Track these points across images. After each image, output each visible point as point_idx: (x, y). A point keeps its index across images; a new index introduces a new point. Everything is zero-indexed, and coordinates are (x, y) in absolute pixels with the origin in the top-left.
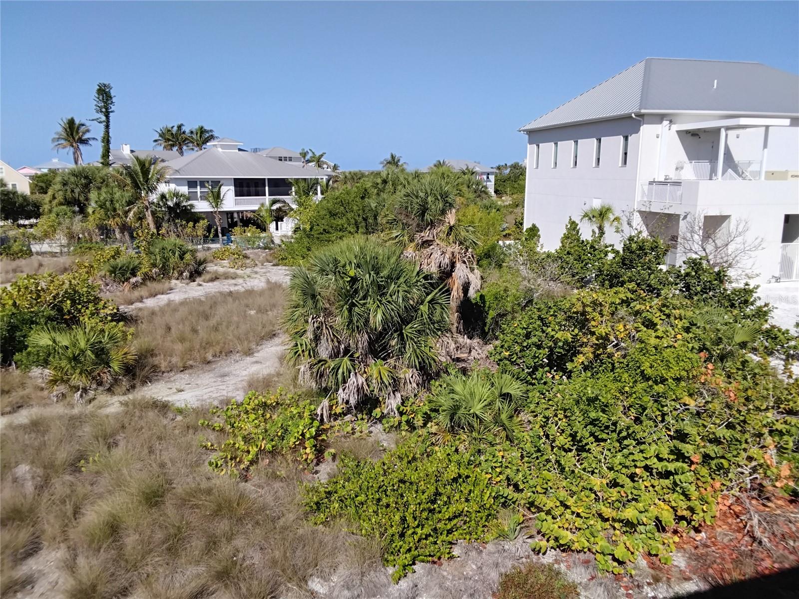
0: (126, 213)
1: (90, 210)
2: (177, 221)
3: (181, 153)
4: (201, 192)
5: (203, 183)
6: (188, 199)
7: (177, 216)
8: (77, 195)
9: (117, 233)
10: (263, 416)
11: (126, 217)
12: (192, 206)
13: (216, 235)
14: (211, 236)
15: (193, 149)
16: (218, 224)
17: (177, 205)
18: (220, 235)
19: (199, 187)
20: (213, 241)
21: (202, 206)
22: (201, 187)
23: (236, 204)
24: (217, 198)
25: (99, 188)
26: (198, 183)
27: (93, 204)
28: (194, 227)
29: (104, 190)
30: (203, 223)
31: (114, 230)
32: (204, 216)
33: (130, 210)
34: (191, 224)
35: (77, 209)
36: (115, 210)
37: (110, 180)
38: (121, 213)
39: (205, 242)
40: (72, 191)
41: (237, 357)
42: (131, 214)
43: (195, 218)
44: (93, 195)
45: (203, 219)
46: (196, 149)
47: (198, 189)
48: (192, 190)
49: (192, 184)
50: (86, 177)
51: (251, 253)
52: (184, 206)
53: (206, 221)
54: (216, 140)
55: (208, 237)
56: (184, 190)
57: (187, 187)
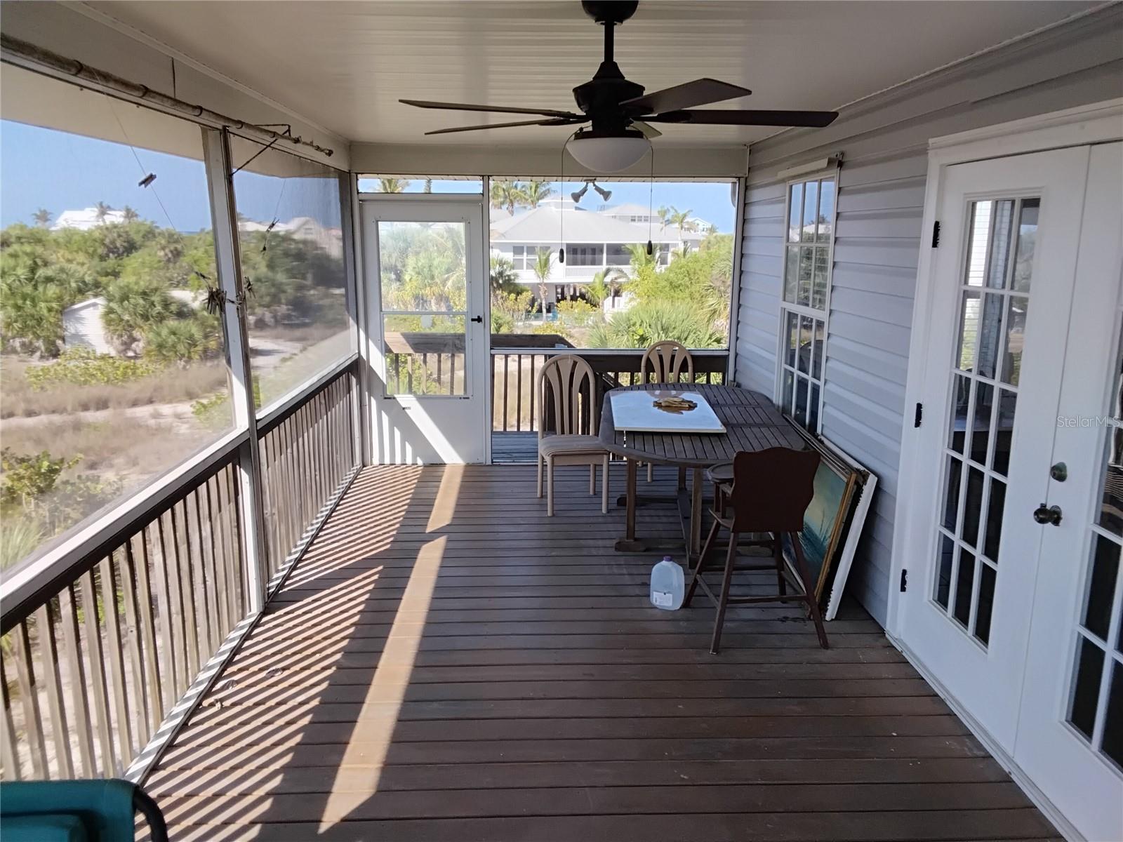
0: (444, 283)
1: (407, 278)
2: (497, 292)
3: (512, 213)
4: (527, 259)
5: (531, 250)
6: (512, 267)
7: (500, 286)
8: (394, 260)
9: (433, 304)
11: (444, 286)
12: (516, 276)
13: (540, 311)
14: (535, 310)
15: (525, 207)
16: (543, 297)
17: (501, 274)
18: (544, 310)
19: (525, 254)
20: (536, 318)
21: (526, 277)
22: (528, 253)
23: (568, 273)
24: (545, 265)
25: (417, 253)
26: (525, 249)
27: (410, 269)
28: (516, 299)
29: (422, 255)
30: (527, 296)
31: (430, 301)
32: (529, 288)
33: (448, 279)
34: (513, 296)
35: (393, 276)
36: (432, 277)
37: (430, 244)
38: (439, 282)
39: (527, 318)
40: (390, 256)
42: (449, 283)
43: (518, 290)
44: (411, 261)
45: (528, 291)
46: (529, 207)
47: (525, 256)
48: (518, 257)
49: (518, 250)
50: (405, 241)
51: (577, 332)
52: (509, 276)
53: (530, 293)
54: (553, 195)
55: (530, 312)
56: (509, 256)
57: (512, 253)
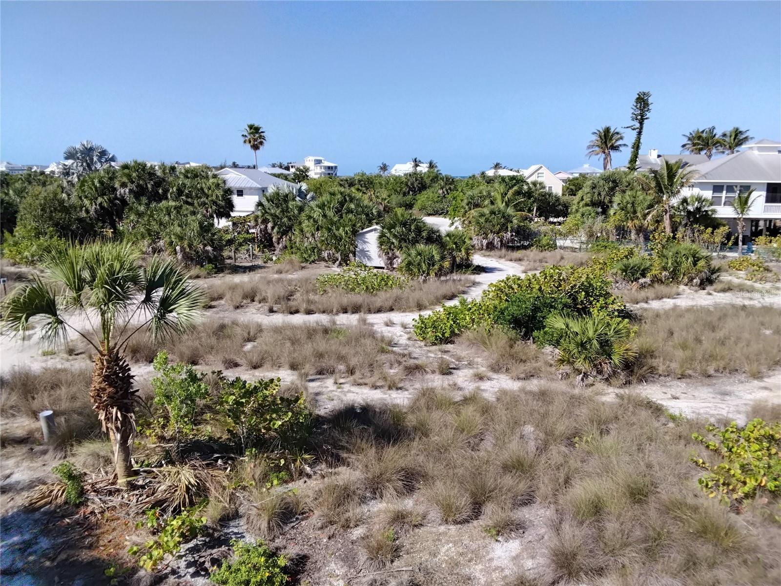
0: (645, 216)
1: (612, 212)
2: (695, 226)
3: (710, 157)
4: (726, 197)
5: (730, 188)
6: (711, 204)
7: (696, 221)
8: (603, 197)
9: (632, 234)
10: (768, 450)
11: (644, 219)
12: (714, 211)
13: (736, 243)
14: (730, 244)
15: (723, 152)
16: (740, 231)
17: (698, 209)
18: (740, 243)
19: (724, 192)
20: (731, 249)
21: (724, 212)
22: (728, 191)
23: (766, 210)
24: (744, 203)
25: (624, 192)
26: (725, 188)
27: (615, 206)
28: (712, 233)
29: (628, 193)
30: (723, 230)
31: (630, 232)
32: (725, 223)
33: (648, 214)
34: (710, 230)
35: (600, 210)
36: (635, 212)
37: (635, 184)
38: (640, 216)
39: (721, 250)
40: (599, 194)
41: (743, 377)
42: (649, 217)
43: (714, 224)
44: (617, 199)
45: (724, 226)
46: (727, 152)
47: (724, 194)
48: (717, 195)
49: (717, 188)
50: (614, 181)
51: (774, 266)
52: (706, 211)
53: (727, 228)
54: (750, 141)
55: (726, 244)
56: (708, 194)
57: (711, 192)
